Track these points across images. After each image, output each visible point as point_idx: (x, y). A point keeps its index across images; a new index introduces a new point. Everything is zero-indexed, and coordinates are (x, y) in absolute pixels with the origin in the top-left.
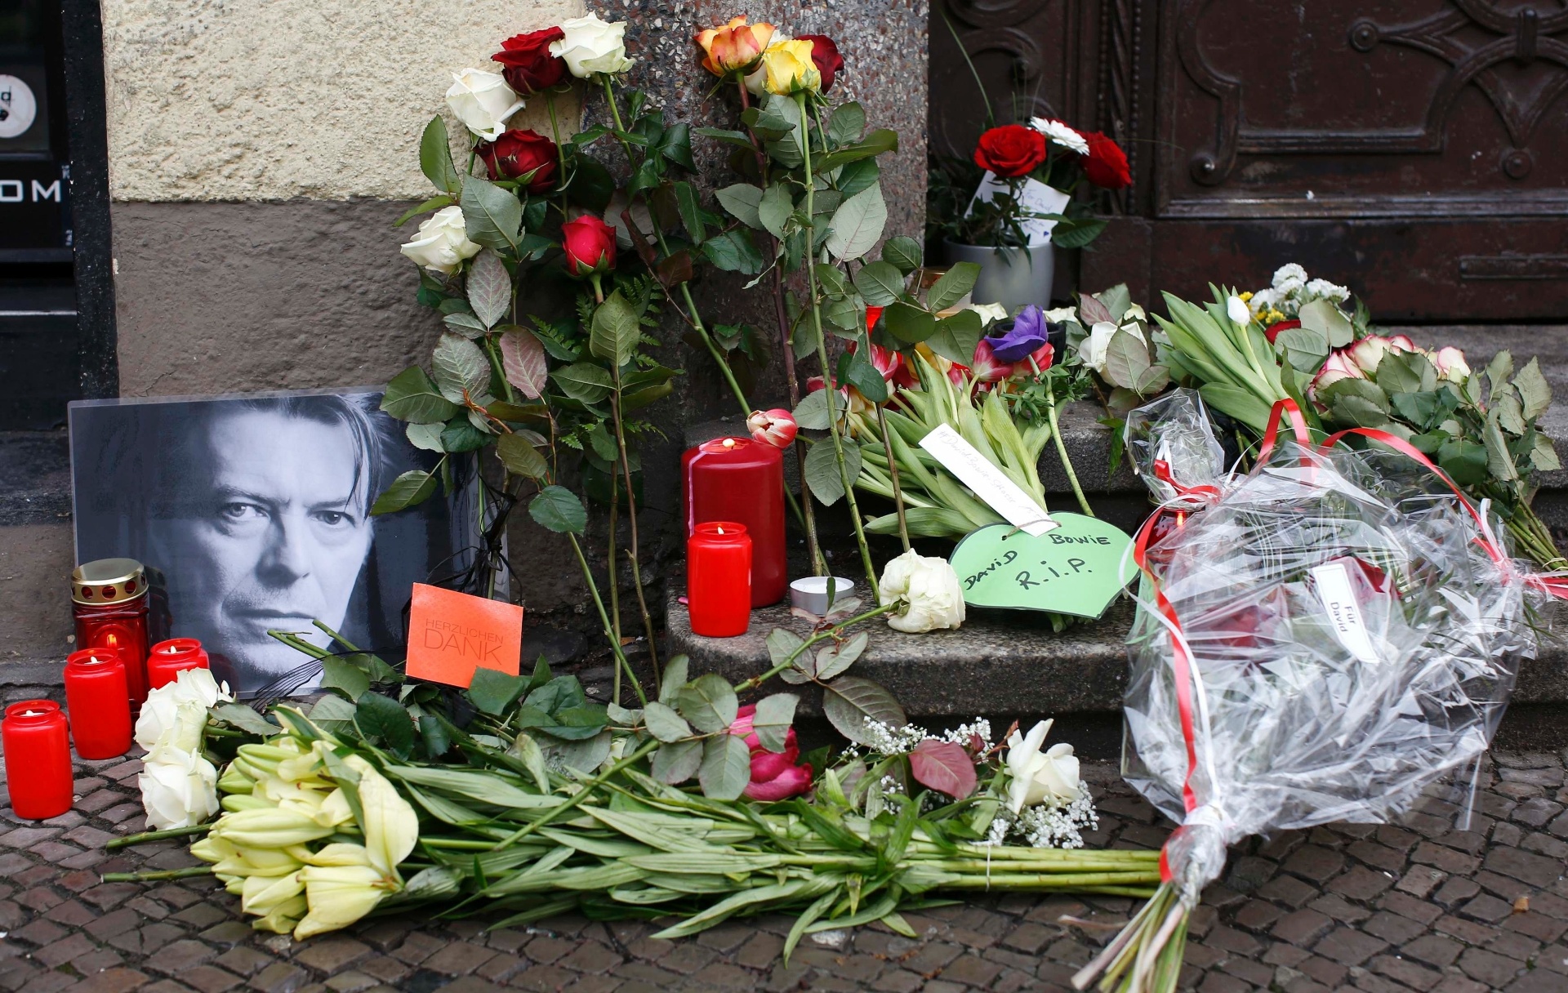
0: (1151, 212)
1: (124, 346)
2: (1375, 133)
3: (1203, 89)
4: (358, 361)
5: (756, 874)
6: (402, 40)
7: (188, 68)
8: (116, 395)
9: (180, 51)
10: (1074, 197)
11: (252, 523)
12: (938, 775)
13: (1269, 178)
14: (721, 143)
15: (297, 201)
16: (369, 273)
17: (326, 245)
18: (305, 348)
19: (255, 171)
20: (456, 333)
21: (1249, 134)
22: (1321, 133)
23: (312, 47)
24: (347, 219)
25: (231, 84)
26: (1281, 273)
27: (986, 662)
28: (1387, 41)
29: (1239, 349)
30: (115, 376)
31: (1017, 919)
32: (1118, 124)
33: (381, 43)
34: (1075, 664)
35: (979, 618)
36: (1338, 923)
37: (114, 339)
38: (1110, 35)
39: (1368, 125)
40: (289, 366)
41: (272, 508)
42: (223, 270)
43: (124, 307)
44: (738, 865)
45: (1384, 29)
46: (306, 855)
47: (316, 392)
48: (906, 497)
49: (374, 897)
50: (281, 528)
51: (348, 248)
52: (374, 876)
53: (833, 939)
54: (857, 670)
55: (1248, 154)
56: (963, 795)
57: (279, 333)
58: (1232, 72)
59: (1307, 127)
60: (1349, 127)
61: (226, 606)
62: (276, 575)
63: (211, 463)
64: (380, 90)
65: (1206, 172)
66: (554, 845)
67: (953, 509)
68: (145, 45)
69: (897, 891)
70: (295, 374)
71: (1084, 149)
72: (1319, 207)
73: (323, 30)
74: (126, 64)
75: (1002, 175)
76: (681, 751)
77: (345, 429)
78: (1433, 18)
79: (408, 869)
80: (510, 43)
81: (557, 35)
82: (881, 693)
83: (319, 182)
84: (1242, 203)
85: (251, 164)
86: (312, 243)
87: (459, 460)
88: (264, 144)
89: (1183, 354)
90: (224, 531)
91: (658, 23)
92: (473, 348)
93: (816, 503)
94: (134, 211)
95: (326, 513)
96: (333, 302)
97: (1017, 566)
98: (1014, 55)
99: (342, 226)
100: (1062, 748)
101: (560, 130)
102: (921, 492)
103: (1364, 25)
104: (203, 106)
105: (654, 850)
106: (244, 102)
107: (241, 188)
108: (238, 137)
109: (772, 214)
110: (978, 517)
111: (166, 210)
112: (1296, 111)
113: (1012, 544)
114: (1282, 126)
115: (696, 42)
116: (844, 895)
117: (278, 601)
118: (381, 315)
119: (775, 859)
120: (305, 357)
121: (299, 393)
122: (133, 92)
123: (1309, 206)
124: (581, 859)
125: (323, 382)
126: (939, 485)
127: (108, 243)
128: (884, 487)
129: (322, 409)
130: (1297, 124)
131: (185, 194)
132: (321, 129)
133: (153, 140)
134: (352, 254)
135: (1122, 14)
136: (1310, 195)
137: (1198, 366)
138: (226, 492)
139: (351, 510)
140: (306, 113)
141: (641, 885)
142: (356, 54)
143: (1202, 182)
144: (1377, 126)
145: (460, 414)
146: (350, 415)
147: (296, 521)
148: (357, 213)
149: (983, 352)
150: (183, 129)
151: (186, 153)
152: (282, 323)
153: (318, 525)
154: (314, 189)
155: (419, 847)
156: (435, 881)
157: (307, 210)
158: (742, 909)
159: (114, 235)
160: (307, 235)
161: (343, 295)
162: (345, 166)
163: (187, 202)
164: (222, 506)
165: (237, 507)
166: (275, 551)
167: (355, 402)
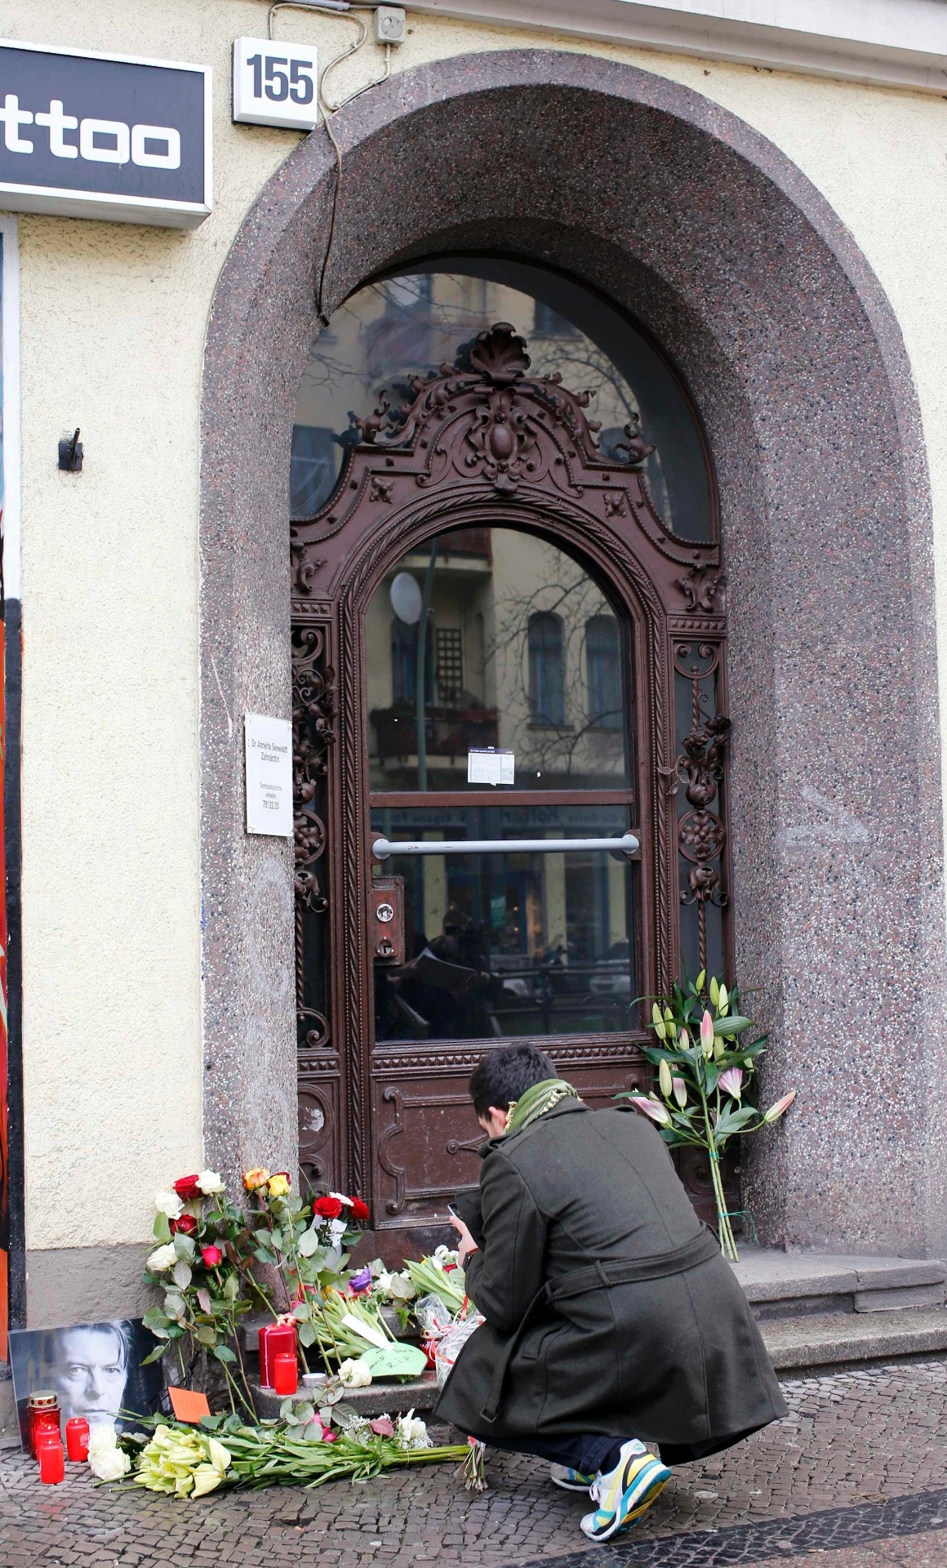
0: (372, 1228)
1: (29, 1308)
2: (460, 1187)
3: (390, 1174)
4: (118, 1308)
5: (335, 1464)
6: (136, 1183)
7: (58, 1197)
8: (25, 1327)
9: (54, 1191)
10: (349, 1224)
11: (81, 1374)
12: (382, 1430)
13: (419, 1209)
14: (249, 1214)
15: (96, 1246)
16: (123, 1272)
17: (107, 1263)
18: (98, 1304)
19: (81, 1236)
20: (172, 1293)
21: (411, 1192)
22: (438, 1189)
23: (102, 1187)
24: (114, 1252)
25: (73, 1203)
26: (438, 1250)
27: (384, 1394)
28: (462, 1149)
29: (440, 1279)
30: (25, 1320)
31: (419, 1472)
32: (358, 1192)
33: (128, 1184)
34: (413, 1392)
35: (377, 1381)
36: (522, 1462)
37: (25, 1306)
38: (353, 1154)
39: (456, 1185)
40: (91, 1311)
41: (89, 1369)
42: (68, 1275)
43: (30, 1292)
44: (329, 1462)
45: (460, 1144)
46: (192, 1469)
47: (101, 1321)
48: (337, 1343)
49: (219, 1480)
50: (92, 1376)
51: (115, 1263)
52: (218, 1473)
53: (364, 1482)
54: (342, 1401)
55: (409, 1200)
56: (392, 1436)
57: (89, 1299)
58: (401, 1166)
59: (432, 1187)
60: (450, 1186)
61: (74, 1409)
62: (92, 1395)
63: (64, 1352)
64: (128, 1202)
65: (393, 1209)
66: (270, 1459)
67: (355, 1344)
68: (42, 1189)
69: (380, 1465)
70: (94, 1314)
71: (352, 1204)
72: (440, 1220)
73: (107, 1180)
74: (35, 1197)
75: (325, 1217)
76: (297, 1429)
77: (114, 1336)
78: (480, 1138)
79: (227, 1471)
80: (178, 1182)
81: (195, 1178)
82: (351, 1408)
83: (105, 1238)
84: (406, 1221)
85: (80, 1233)
86: (101, 1262)
87: (176, 1340)
88: (85, 1225)
89: (420, 1283)
90: (70, 1379)
91: (230, 1171)
92: (179, 1298)
93: (304, 1347)
94: (35, 1254)
95: (109, 1369)
96: (108, 1285)
97: (386, 1361)
98: (314, 1165)
99: (113, 1255)
100: (418, 1419)
101: (197, 1213)
102: (340, 1340)
103: (452, 1143)
104: (62, 1211)
105: (301, 1458)
106: (78, 1209)
107: (76, 1243)
108: (76, 1223)
109: (276, 1241)
110: (365, 1346)
111: (47, 1252)
112: (427, 1180)
113: (381, 1354)
114: (422, 1187)
115: (243, 1177)
116: (364, 1468)
117: (94, 1405)
118: (127, 1289)
119: (340, 1458)
120: (99, 1307)
121: (95, 1322)
122: (37, 1208)
123: (436, 1220)
124: (280, 1463)
125: (104, 1317)
126: (349, 1337)
127: (24, 1267)
128: (330, 1340)
129: (103, 1327)
130: (428, 1186)
131: (55, 1247)
132: (106, 1218)
133: (44, 1225)
134: (115, 1266)
135: (358, 1145)
136: (436, 1215)
137: (425, 1287)
138: (71, 1364)
139: (118, 1367)
140: (100, 1212)
141: (298, 1471)
142: (119, 1189)
143: (391, 1212)
144: (461, 1184)
145: (174, 1323)
146: (115, 1329)
147: (98, 1373)
148: (118, 1249)
149: (349, 1287)
150: (55, 1221)
151: (56, 1230)
152: (89, 1294)
153: (107, 1374)
154: (103, 1241)
155: (230, 1465)
156: (234, 1475)
157: (100, 1250)
158: (331, 1476)
159: (27, 1263)
160: (100, 1259)
161: (112, 1282)
162: (115, 1232)
163: (55, 1249)
164: (69, 1369)
165: (75, 1369)
166: (91, 1385)
167: (117, 1323)
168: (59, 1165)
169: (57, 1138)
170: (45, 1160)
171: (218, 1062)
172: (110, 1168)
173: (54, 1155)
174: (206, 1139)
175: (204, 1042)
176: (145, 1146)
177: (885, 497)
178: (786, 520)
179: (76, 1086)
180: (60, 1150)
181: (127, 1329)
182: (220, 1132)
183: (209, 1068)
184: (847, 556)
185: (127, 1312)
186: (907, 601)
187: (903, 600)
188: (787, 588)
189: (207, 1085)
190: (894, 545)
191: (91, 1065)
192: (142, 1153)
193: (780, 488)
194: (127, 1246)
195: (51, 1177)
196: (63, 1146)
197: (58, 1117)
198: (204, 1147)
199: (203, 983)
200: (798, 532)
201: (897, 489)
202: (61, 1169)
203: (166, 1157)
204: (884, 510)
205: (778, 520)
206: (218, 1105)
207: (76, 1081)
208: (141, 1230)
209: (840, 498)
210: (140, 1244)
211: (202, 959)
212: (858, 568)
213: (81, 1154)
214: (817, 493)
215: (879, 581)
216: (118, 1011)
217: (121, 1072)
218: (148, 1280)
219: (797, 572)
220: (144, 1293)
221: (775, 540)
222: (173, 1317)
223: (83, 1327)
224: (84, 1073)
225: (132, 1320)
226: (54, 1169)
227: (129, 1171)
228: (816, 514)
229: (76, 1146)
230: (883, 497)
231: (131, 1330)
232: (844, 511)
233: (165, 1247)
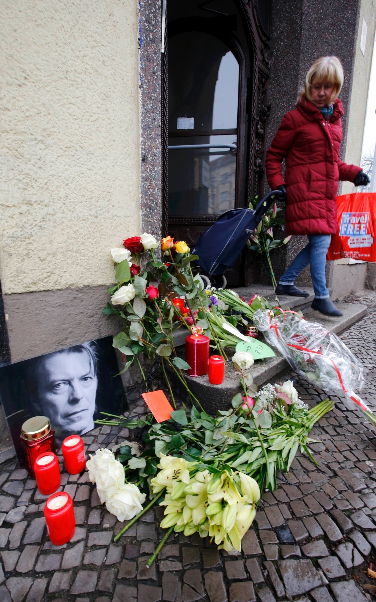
4: (86, 333)
6: (96, 240)
7: (30, 247)
8: (10, 360)
9: (28, 241)
11: (64, 388)
15: (67, 289)
16: (88, 307)
17: (76, 301)
18: (71, 332)
19: (55, 280)
20: (134, 320)
23: (70, 241)
24: (81, 293)
25: (45, 252)
30: (9, 354)
33: (90, 240)
40: (67, 339)
41: (69, 382)
42: (45, 313)
43: (11, 330)
47: (75, 345)
50: (72, 387)
57: (64, 329)
61: (61, 416)
62: (74, 401)
63: (47, 373)
64: (90, 254)
68: (14, 238)
70: (69, 341)
73: (74, 236)
74: (7, 245)
77: (85, 353)
83: (74, 282)
85: (53, 278)
86: (72, 301)
88: (57, 271)
90: (55, 393)
92: (139, 324)
94: (13, 297)
95: (84, 378)
96: (78, 318)
99: (80, 295)
104: (36, 260)
106: (50, 258)
107: (50, 286)
108: (49, 269)
111: (24, 295)
117: (76, 408)
118: (91, 319)
120: (72, 334)
121: (70, 346)
122: (10, 255)
125: (77, 341)
127: (3, 309)
129: (78, 349)
131: (31, 290)
132: (74, 266)
133: (19, 272)
134: (83, 303)
138: (53, 382)
139: (90, 375)
140: (69, 261)
142: (83, 243)
145: (135, 343)
146: (85, 349)
147: (77, 384)
148: (84, 290)
150: (30, 268)
151: (31, 276)
152: (64, 326)
153: (83, 382)
154: (73, 284)
157: (70, 291)
159: (5, 306)
160: (71, 298)
161: (81, 315)
162: (81, 277)
163: (32, 292)
164: (52, 387)
165: (58, 385)
166: (72, 394)
167: (86, 345)
168: (30, 217)
169: (26, 192)
170: (16, 211)
171: (150, 157)
172: (76, 225)
173: (24, 208)
174: (143, 211)
175: (141, 139)
176: (102, 212)
177: (349, 14)
178: (309, 21)
179: (42, 146)
180: (29, 203)
181: (94, 347)
182: (150, 209)
183: (143, 160)
184: (331, 38)
185: (94, 335)
186: (351, 58)
187: (349, 58)
188: (306, 50)
189: (143, 172)
190: (349, 34)
191: (55, 129)
192: (100, 217)
193: (308, 6)
194: (91, 288)
195: (23, 227)
196: (33, 200)
197: (27, 171)
198: (141, 217)
199: (140, 92)
200: (313, 26)
201: (354, 10)
202: (32, 221)
203: (116, 222)
204: (348, 19)
205: (306, 20)
206: (149, 189)
207: (42, 141)
208: (101, 275)
209: (332, 13)
210: (100, 286)
211: (140, 71)
212: (334, 43)
213: (50, 210)
214: (323, 10)
215: (342, 49)
216: (77, 88)
217: (82, 145)
218: (107, 312)
219: (311, 43)
220: (104, 321)
221: (304, 29)
222: (135, 339)
223: (61, 351)
224: (49, 135)
225: (96, 341)
226: (25, 220)
227: (90, 230)
228: (321, 19)
229: (45, 202)
230: (348, 13)
231: (97, 348)
232: (333, 19)
233: (124, 287)
